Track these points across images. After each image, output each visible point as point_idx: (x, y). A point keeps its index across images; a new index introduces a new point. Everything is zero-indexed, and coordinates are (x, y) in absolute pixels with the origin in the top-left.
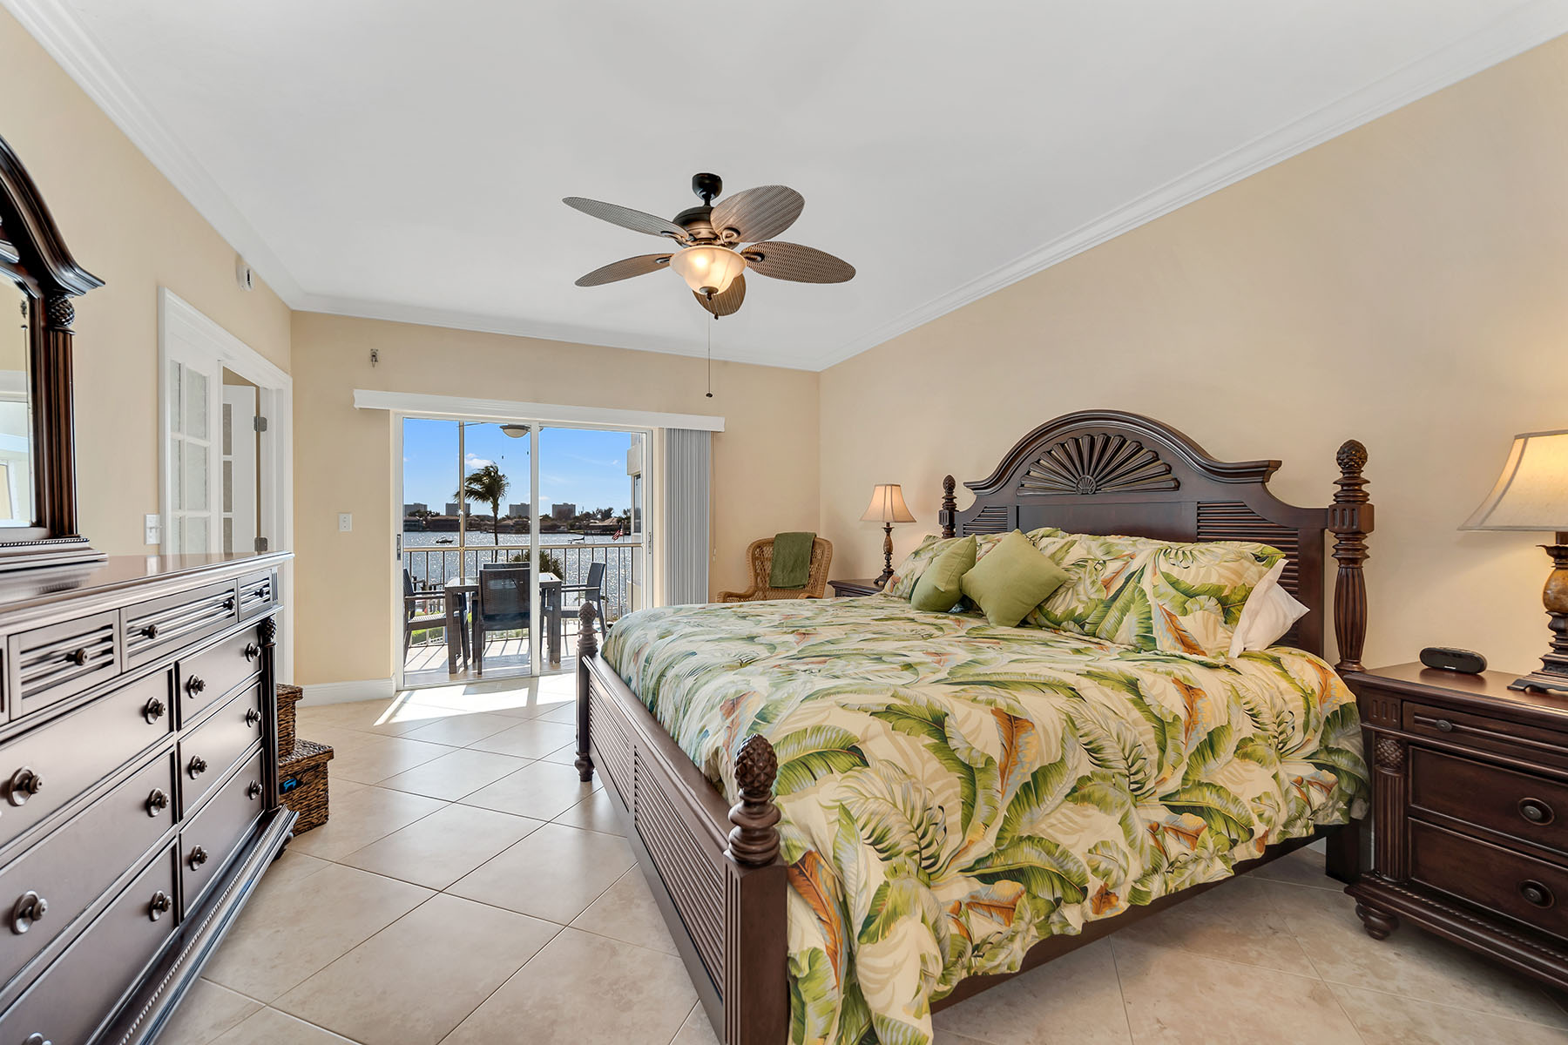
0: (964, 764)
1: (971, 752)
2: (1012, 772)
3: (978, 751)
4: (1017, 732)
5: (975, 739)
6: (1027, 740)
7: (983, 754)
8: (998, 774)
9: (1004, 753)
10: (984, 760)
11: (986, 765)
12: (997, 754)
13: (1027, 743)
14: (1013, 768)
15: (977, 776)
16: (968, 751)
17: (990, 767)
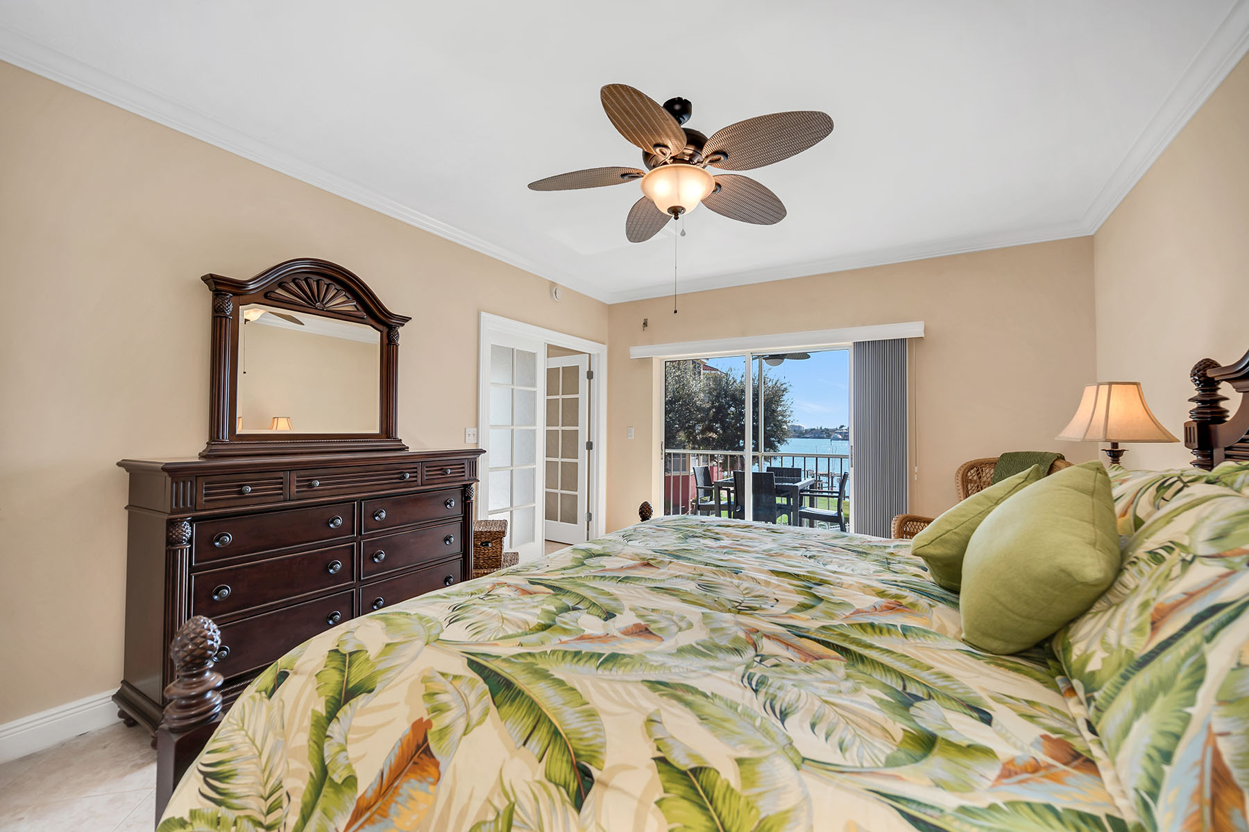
0: (322, 760)
1: (338, 753)
2: (373, 823)
3: (347, 758)
4: (409, 771)
5: (357, 741)
6: (414, 794)
7: (349, 766)
8: (352, 808)
9: (376, 786)
10: (345, 774)
11: (343, 783)
12: (367, 782)
13: (411, 798)
14: (376, 817)
15: (326, 790)
16: (337, 749)
17: (344, 789)
